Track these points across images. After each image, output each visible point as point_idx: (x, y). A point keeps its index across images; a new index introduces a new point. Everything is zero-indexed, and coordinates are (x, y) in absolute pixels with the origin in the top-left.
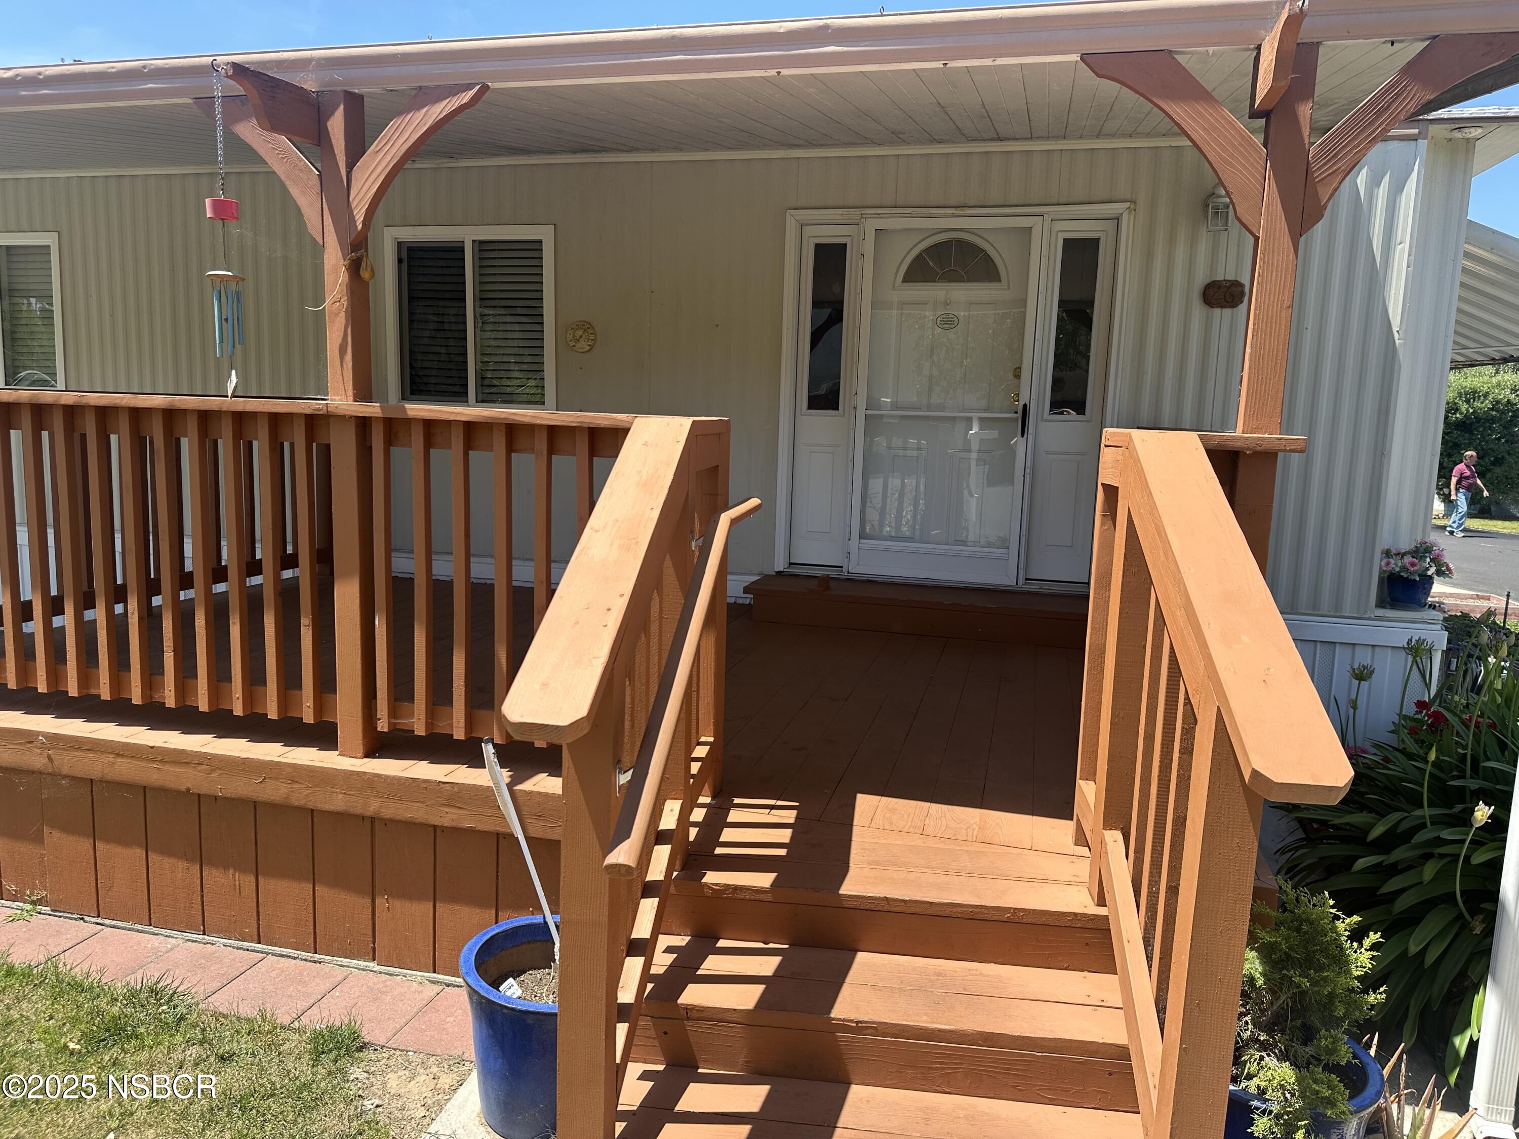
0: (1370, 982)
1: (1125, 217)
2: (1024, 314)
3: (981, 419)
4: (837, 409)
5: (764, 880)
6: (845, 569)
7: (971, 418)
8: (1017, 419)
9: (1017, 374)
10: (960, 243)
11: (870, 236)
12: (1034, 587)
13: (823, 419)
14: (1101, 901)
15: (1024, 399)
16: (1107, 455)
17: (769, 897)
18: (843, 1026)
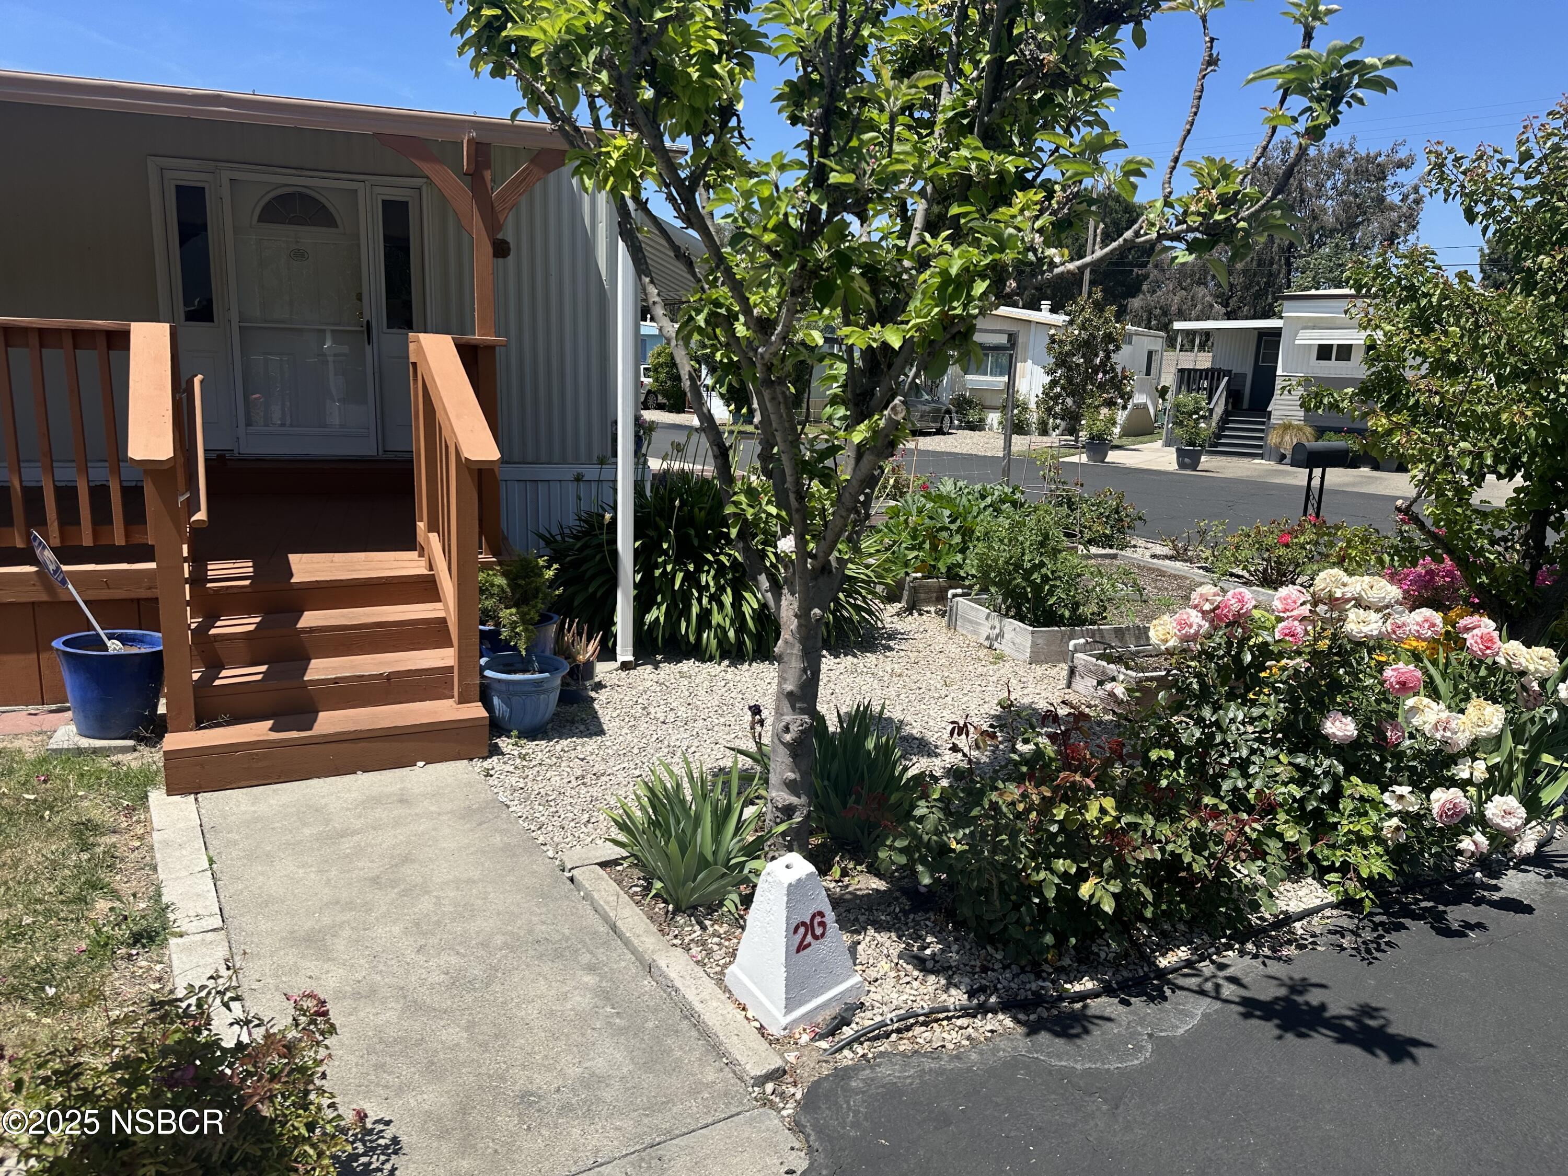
0: (553, 583)
1: (424, 189)
2: (359, 246)
3: (332, 331)
4: (212, 321)
5: (247, 582)
6: (236, 452)
7: (324, 331)
8: (362, 332)
9: (359, 297)
10: (300, 194)
11: (226, 184)
12: (390, 456)
13: (199, 328)
14: (431, 569)
15: (367, 317)
16: (412, 346)
17: (249, 590)
18: (303, 631)
